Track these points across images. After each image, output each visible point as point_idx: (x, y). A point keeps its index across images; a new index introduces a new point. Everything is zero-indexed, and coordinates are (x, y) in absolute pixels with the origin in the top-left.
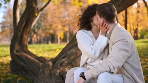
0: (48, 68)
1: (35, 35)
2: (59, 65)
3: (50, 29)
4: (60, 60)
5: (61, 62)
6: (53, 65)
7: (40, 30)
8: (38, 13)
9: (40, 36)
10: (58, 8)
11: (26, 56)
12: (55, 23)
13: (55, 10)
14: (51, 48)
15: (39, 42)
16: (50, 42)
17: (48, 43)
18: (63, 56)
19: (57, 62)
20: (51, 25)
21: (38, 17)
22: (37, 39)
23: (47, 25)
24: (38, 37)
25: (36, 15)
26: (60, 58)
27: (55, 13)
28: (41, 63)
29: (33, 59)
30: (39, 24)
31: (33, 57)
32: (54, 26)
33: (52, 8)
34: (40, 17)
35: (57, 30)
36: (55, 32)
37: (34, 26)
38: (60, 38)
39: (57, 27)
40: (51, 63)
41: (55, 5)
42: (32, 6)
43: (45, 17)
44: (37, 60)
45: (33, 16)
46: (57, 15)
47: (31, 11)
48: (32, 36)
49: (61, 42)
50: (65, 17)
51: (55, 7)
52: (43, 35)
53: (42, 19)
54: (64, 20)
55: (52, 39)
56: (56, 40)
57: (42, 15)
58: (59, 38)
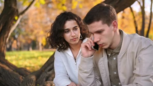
0: (30, 84)
1: (15, 42)
2: (44, 80)
3: (31, 34)
4: (46, 73)
5: (47, 75)
6: (36, 80)
7: (21, 36)
8: (18, 16)
9: (21, 42)
10: (40, 12)
11: (3, 67)
12: (36, 29)
13: (36, 14)
14: (32, 56)
15: (19, 49)
16: (31, 49)
17: (29, 50)
18: (49, 68)
19: (41, 76)
20: (32, 31)
21: (18, 22)
22: (17, 46)
23: (28, 30)
24: (19, 44)
25: (16, 18)
26: (46, 70)
27: (36, 18)
28: (21, 77)
29: (11, 70)
30: (19, 29)
31: (12, 69)
32: (36, 31)
33: (34, 12)
34: (21, 21)
35: (39, 36)
36: (36, 37)
37: (14, 31)
38: (42, 45)
39: (38, 33)
40: (34, 78)
41: (36, 9)
42: (11, 7)
43: (26, 22)
44: (17, 72)
45: (11, 19)
46: (39, 20)
47: (9, 13)
48: (12, 43)
49: (42, 49)
50: (46, 23)
51: (37, 12)
52: (24, 41)
53: (23, 24)
54: (46, 25)
55: (34, 45)
56: (37, 46)
57: (23, 20)
58: (40, 44)
